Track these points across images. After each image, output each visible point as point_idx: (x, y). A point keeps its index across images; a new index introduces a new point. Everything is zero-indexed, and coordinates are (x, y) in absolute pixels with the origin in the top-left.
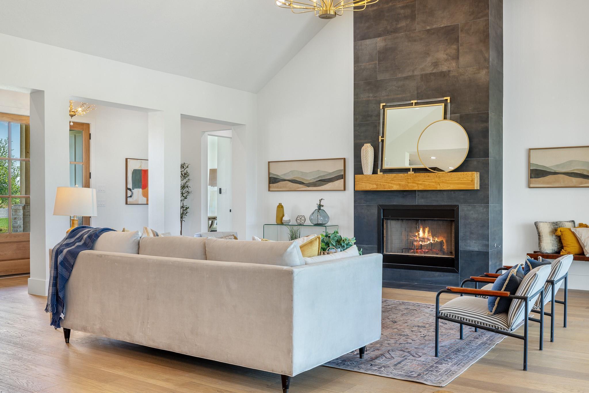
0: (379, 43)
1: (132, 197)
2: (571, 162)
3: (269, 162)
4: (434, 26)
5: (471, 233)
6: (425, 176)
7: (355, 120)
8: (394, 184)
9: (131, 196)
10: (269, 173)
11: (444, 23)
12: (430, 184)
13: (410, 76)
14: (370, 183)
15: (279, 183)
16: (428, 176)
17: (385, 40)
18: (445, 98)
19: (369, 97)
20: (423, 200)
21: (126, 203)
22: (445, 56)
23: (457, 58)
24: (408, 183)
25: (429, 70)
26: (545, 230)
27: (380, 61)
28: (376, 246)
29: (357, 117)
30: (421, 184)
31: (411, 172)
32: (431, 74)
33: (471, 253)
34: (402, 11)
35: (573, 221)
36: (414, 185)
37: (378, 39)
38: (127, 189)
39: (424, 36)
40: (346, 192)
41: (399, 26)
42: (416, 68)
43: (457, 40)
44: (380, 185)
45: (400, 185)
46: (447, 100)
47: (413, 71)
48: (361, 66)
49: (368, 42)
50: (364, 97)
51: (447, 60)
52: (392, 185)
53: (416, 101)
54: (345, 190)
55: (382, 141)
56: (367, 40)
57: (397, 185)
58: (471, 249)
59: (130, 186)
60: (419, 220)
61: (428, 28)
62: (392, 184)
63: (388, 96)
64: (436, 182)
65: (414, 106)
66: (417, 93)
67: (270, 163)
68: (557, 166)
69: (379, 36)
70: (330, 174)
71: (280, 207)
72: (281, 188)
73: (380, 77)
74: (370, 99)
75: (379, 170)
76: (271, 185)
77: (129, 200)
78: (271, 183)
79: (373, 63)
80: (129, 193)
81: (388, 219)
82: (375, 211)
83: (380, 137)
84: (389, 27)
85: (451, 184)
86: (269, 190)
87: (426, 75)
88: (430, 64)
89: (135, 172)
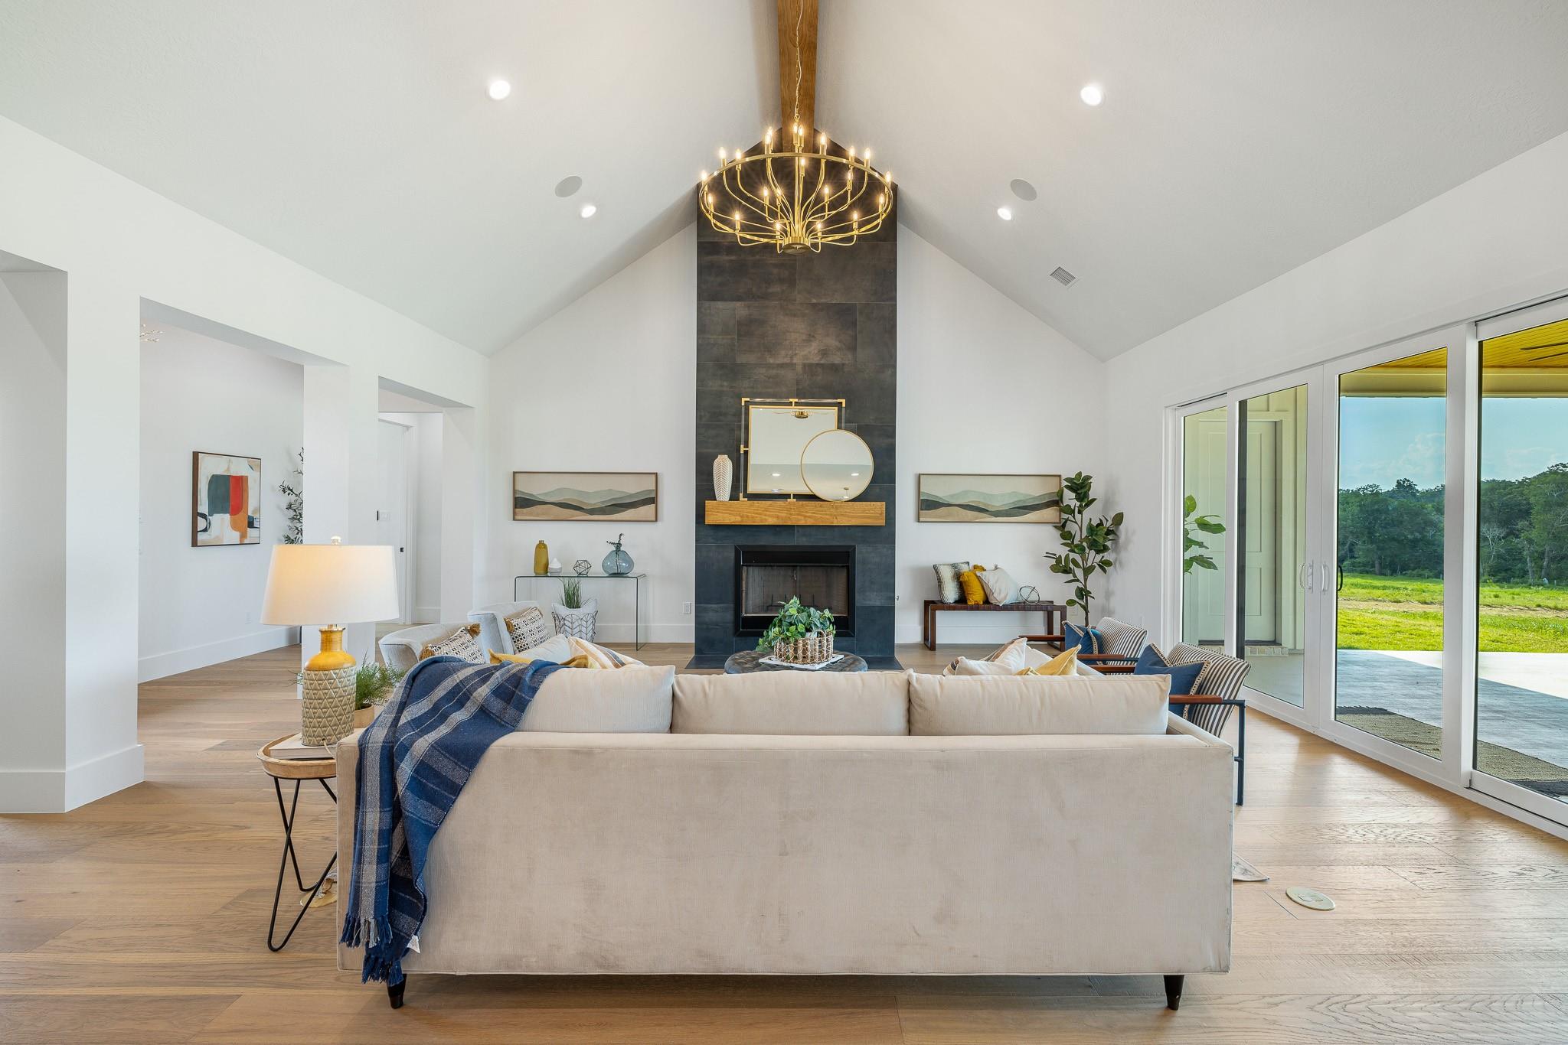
0: (741, 309)
1: (209, 531)
2: (966, 492)
3: (515, 473)
4: (823, 301)
5: (872, 583)
6: (816, 506)
7: (699, 418)
8: (769, 516)
9: (205, 530)
10: (515, 491)
11: (838, 299)
12: (823, 516)
13: (786, 364)
14: (730, 514)
15: (534, 508)
16: (821, 506)
17: (749, 307)
18: (839, 400)
19: (722, 386)
20: (804, 539)
21: (194, 543)
22: (837, 344)
23: (853, 348)
24: (791, 514)
25: (815, 360)
26: (947, 575)
27: (739, 335)
28: (732, 605)
29: (703, 414)
30: (809, 517)
31: (792, 500)
32: (817, 364)
33: (871, 609)
34: (775, 271)
35: (968, 563)
36: (799, 517)
37: (738, 304)
38: (196, 514)
39: (807, 311)
40: (659, 523)
41: (770, 290)
42: (796, 354)
43: (854, 324)
44: (747, 516)
45: (778, 517)
46: (841, 403)
47: (791, 358)
48: (709, 338)
49: (720, 305)
50: (714, 385)
51: (839, 349)
52: (767, 518)
53: (797, 400)
54: (656, 520)
55: (746, 453)
56: (719, 303)
57: (772, 516)
58: (871, 603)
59: (203, 508)
60: (796, 566)
61: (814, 301)
62: (765, 515)
63: (753, 387)
64: (831, 515)
65: (793, 407)
66: (798, 389)
67: (517, 475)
68: (952, 496)
69: (739, 299)
70: (631, 496)
71: (541, 547)
72: (538, 515)
73: (741, 359)
74: (725, 389)
75: (741, 495)
76: (517, 510)
77: (201, 537)
78: (518, 506)
79: (729, 337)
80: (201, 523)
81: (750, 566)
82: (731, 555)
83: (742, 446)
84: (754, 289)
85: (853, 517)
86: (514, 519)
87: (811, 365)
88: (816, 351)
89: (216, 481)
